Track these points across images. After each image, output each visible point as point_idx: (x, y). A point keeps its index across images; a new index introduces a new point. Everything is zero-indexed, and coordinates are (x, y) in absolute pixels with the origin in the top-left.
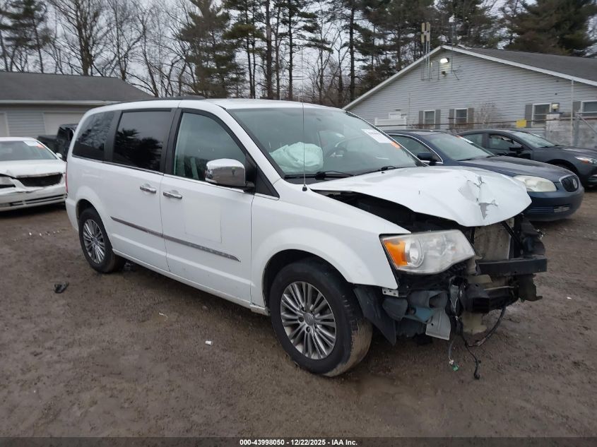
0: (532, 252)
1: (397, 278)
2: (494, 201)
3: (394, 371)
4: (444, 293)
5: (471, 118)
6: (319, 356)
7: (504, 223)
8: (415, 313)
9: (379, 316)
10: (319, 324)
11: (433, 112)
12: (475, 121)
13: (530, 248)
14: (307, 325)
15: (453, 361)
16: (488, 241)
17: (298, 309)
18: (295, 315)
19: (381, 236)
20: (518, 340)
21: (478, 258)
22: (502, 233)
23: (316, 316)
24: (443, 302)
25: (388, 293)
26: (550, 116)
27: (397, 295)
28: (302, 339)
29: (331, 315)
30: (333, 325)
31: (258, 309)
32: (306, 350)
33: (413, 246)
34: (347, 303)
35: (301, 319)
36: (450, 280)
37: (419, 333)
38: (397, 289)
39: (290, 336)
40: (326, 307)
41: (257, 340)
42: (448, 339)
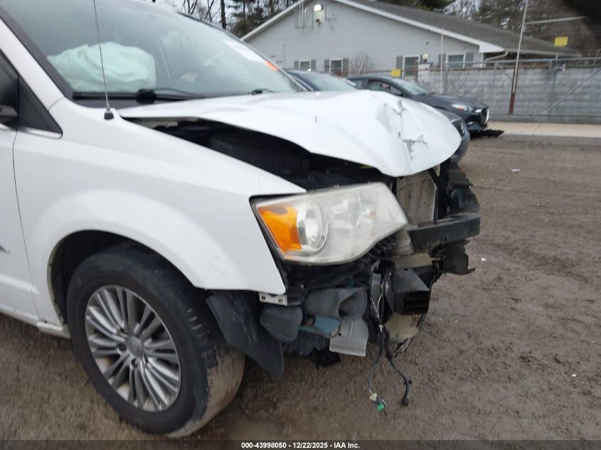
0: (462, 210)
1: (285, 275)
2: (422, 136)
3: (282, 407)
4: (361, 290)
5: (346, 68)
6: (156, 406)
7: (431, 171)
8: (313, 323)
9: (255, 339)
10: (151, 356)
11: (309, 62)
12: (350, 70)
13: (461, 205)
14: (132, 357)
15: (375, 395)
16: (410, 197)
17: (114, 331)
18: (112, 340)
19: (254, 199)
20: (443, 328)
21: (410, 228)
22: (426, 184)
23: (146, 344)
24: (360, 305)
25: (269, 300)
26: (421, 67)
27: (285, 303)
28: (126, 377)
29: (169, 342)
30: (174, 358)
31: (51, 330)
32: (134, 394)
33: (310, 214)
34: (196, 323)
35: (122, 347)
36: (372, 269)
37: (319, 348)
38: (285, 294)
39: (106, 373)
40: (161, 329)
41: (60, 375)
42: (364, 355)
